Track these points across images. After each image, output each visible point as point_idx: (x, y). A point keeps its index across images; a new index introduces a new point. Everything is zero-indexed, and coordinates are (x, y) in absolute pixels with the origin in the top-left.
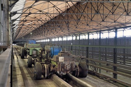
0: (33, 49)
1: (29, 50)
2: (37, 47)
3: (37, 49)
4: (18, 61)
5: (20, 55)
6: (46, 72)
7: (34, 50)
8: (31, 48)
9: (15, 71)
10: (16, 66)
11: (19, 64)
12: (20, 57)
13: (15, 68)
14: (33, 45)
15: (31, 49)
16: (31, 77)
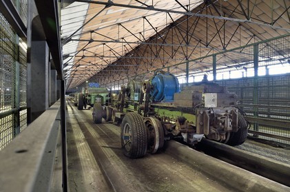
0: (95, 94)
1: (89, 96)
2: (102, 92)
3: (102, 95)
4: (73, 113)
5: (76, 105)
6: (157, 136)
7: (98, 96)
8: (94, 93)
9: (71, 131)
10: (72, 121)
11: (75, 117)
12: (76, 108)
13: (69, 124)
14: (96, 89)
15: (93, 95)
16: (111, 148)
